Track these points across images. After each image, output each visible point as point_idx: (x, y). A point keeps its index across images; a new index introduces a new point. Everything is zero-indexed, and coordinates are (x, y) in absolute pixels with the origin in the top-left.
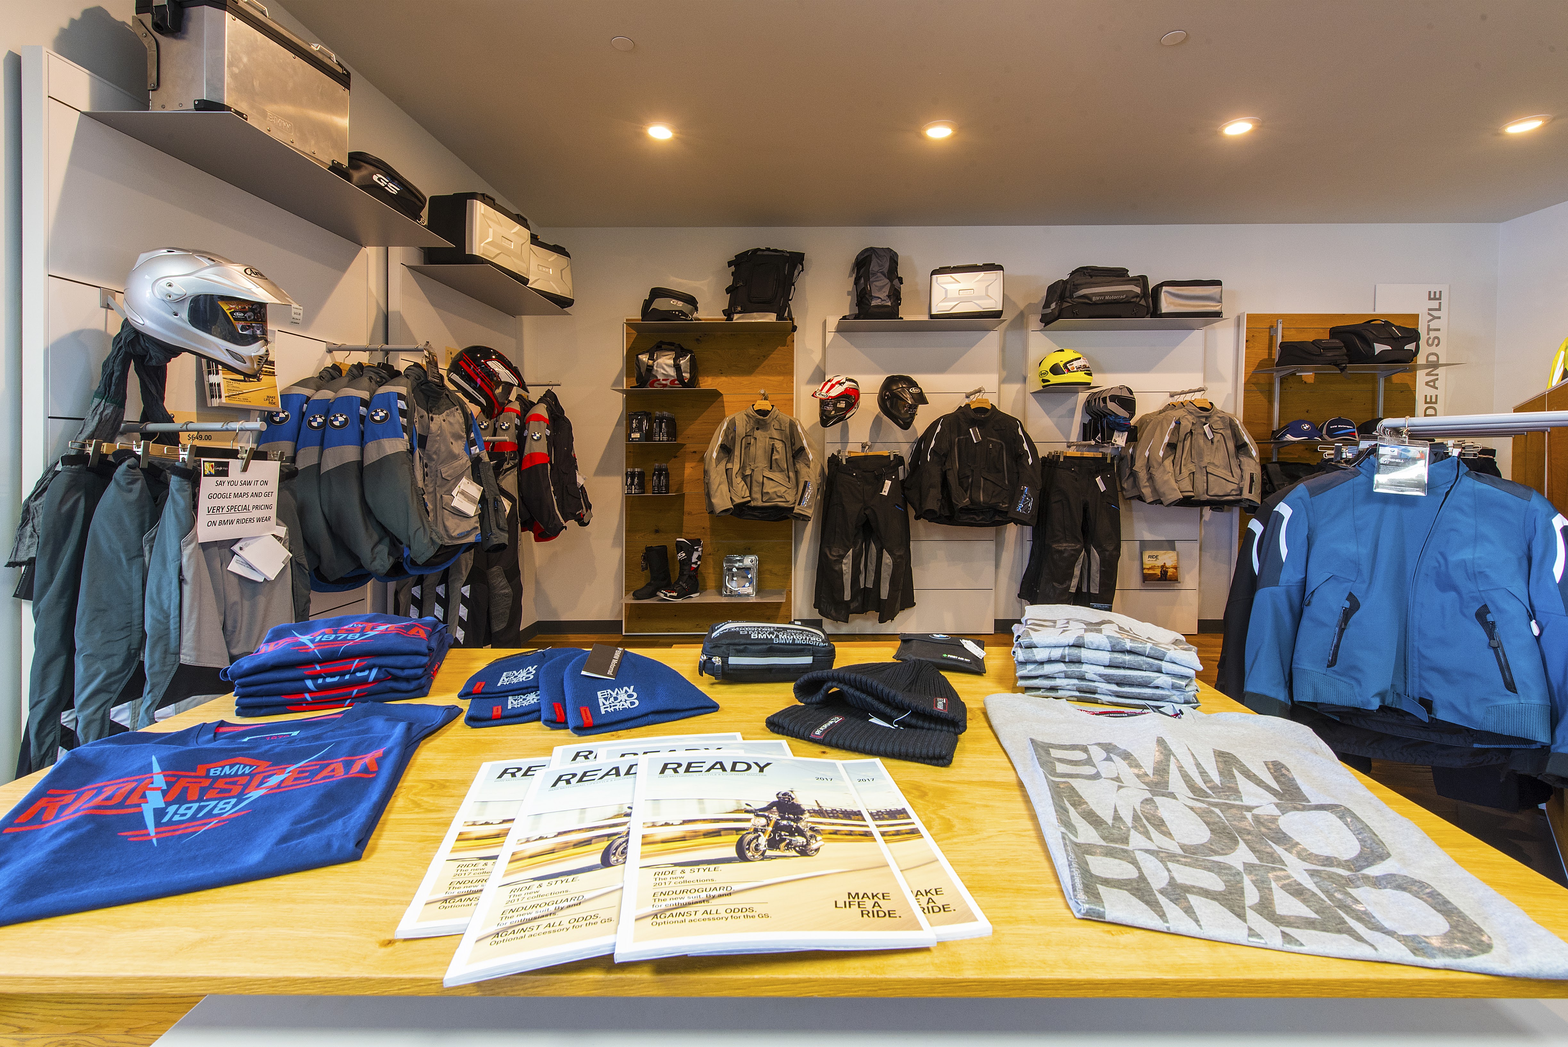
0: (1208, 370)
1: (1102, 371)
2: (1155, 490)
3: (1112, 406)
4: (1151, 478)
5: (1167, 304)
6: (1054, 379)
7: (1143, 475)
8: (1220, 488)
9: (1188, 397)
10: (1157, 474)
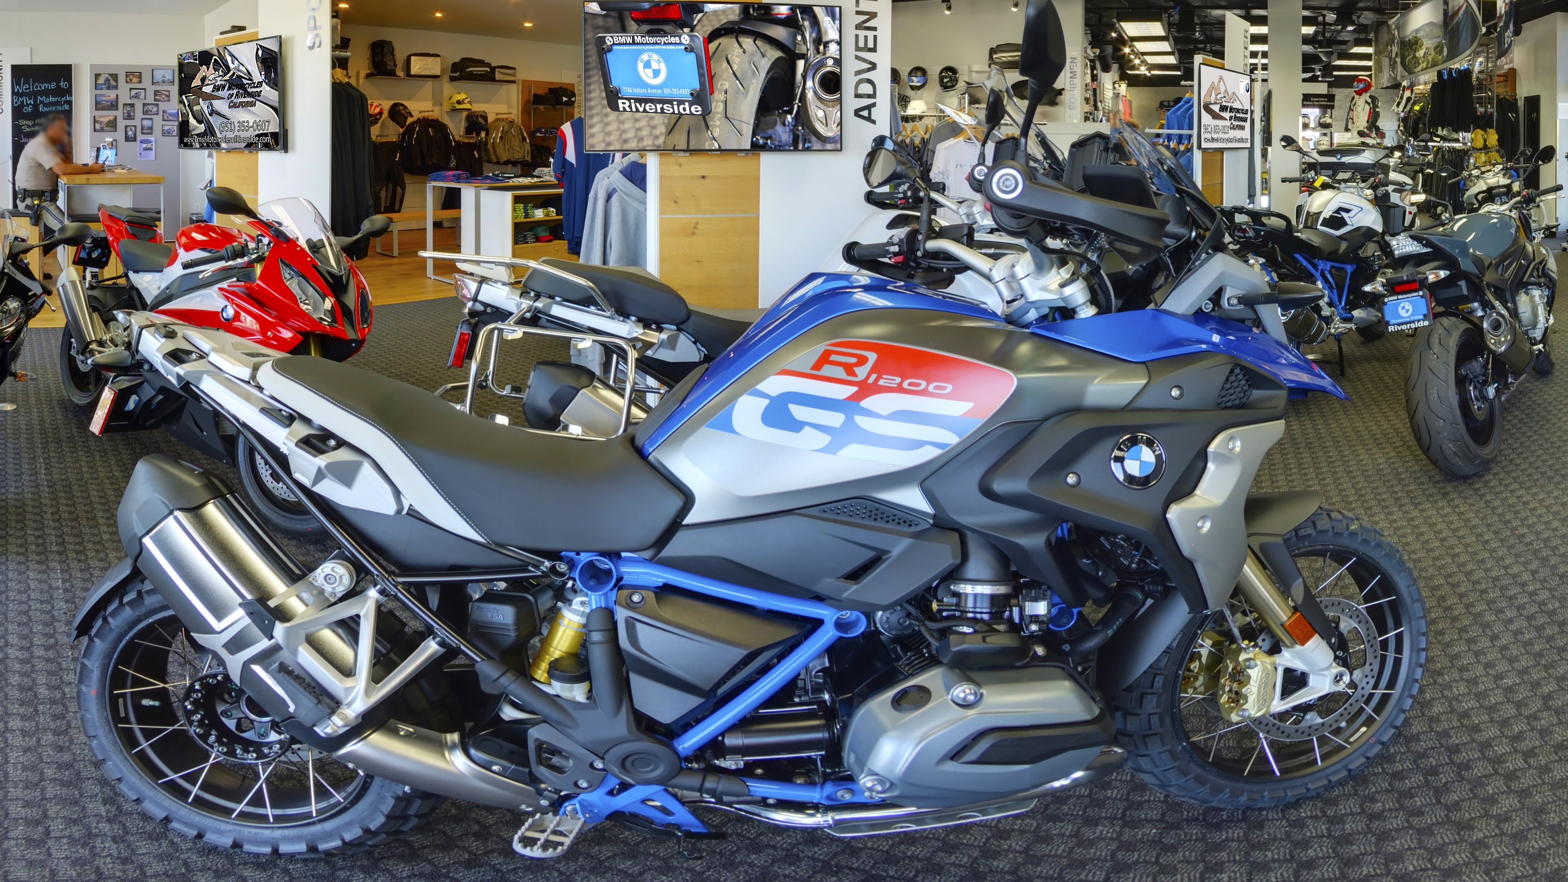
0: (510, 106)
1: (476, 102)
2: (497, 157)
3: (480, 120)
4: (495, 151)
5: (498, 76)
6: (458, 107)
7: (491, 150)
8: (518, 156)
9: (504, 116)
10: (497, 149)
